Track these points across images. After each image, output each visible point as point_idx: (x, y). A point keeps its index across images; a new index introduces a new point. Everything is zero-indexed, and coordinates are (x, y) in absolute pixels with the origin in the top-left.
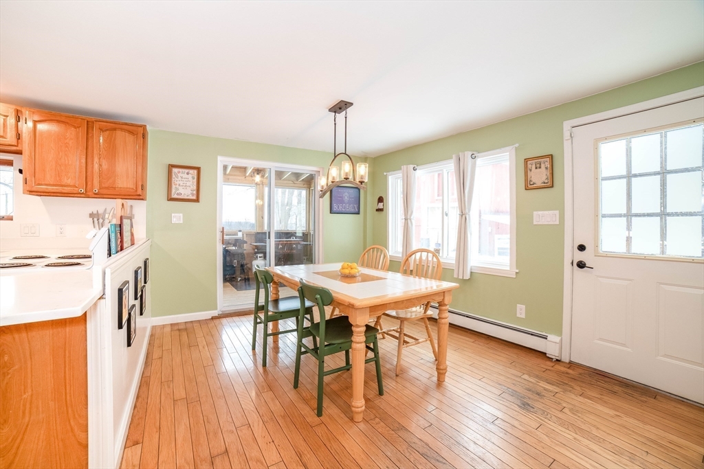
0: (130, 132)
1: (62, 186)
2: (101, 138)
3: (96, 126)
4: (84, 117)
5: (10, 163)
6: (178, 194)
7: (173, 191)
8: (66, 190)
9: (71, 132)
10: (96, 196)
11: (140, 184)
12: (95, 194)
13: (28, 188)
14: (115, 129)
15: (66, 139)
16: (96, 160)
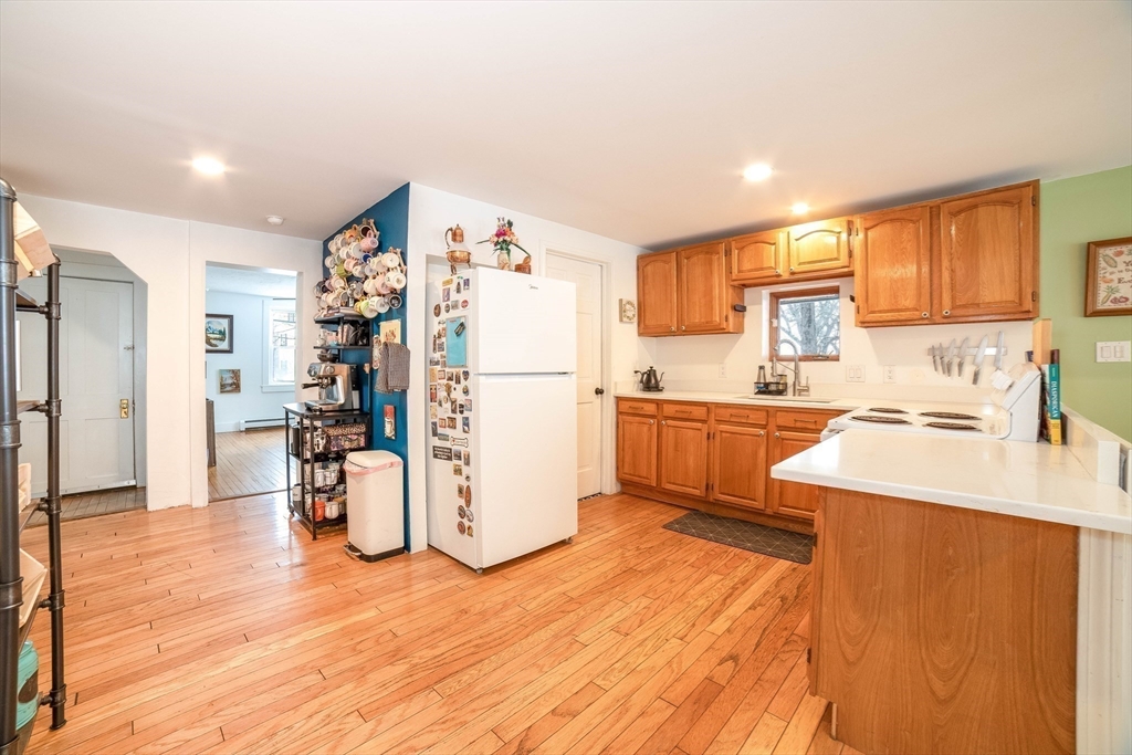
0: (1005, 203)
1: (898, 310)
2: (953, 228)
3: (945, 209)
4: (924, 203)
5: (836, 290)
6: (1115, 301)
7: (1102, 294)
8: (904, 315)
9: (908, 232)
10: (945, 321)
11: (1028, 291)
12: (945, 317)
13: (861, 319)
14: (976, 206)
15: (902, 243)
16: (945, 263)
